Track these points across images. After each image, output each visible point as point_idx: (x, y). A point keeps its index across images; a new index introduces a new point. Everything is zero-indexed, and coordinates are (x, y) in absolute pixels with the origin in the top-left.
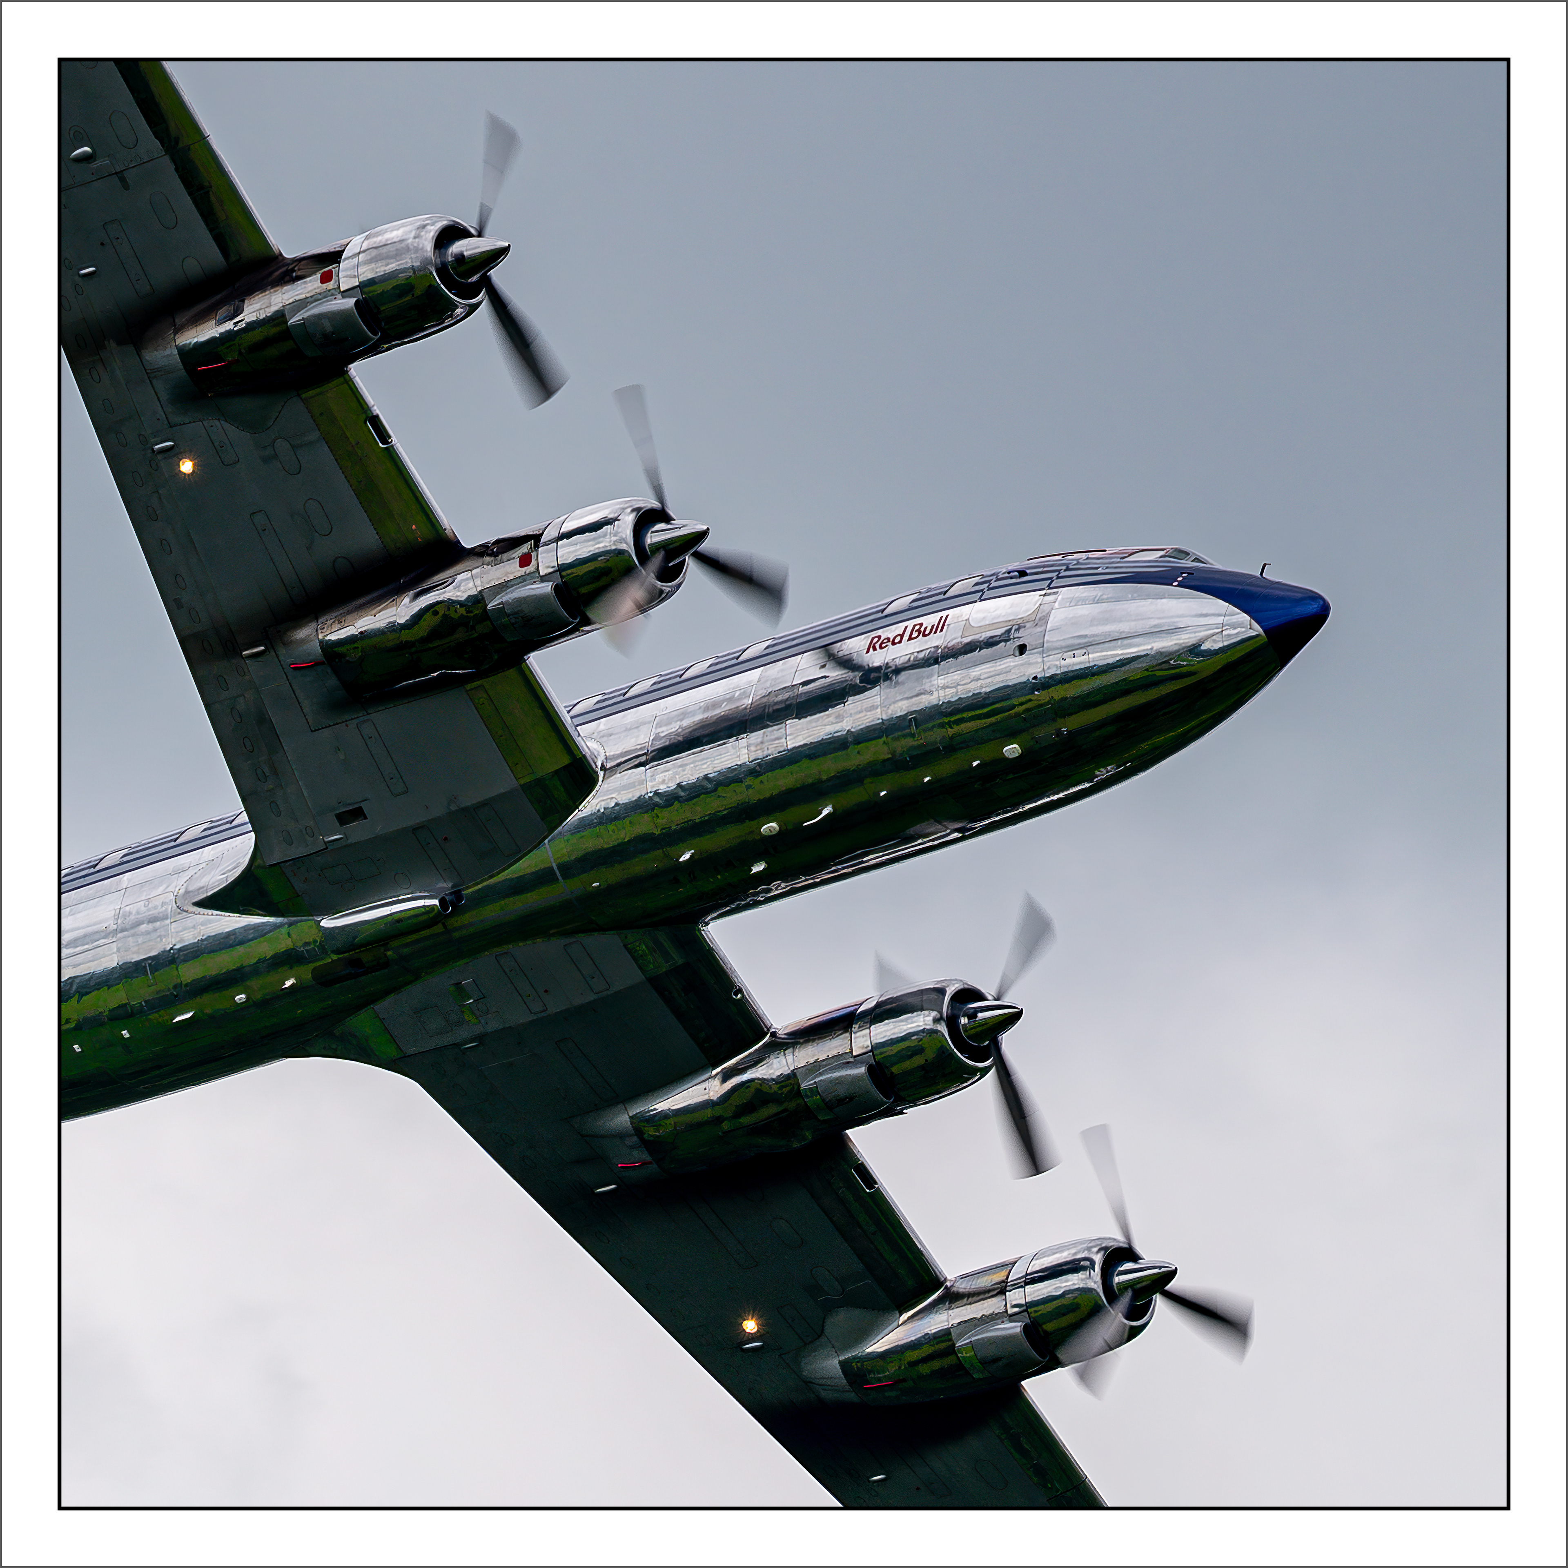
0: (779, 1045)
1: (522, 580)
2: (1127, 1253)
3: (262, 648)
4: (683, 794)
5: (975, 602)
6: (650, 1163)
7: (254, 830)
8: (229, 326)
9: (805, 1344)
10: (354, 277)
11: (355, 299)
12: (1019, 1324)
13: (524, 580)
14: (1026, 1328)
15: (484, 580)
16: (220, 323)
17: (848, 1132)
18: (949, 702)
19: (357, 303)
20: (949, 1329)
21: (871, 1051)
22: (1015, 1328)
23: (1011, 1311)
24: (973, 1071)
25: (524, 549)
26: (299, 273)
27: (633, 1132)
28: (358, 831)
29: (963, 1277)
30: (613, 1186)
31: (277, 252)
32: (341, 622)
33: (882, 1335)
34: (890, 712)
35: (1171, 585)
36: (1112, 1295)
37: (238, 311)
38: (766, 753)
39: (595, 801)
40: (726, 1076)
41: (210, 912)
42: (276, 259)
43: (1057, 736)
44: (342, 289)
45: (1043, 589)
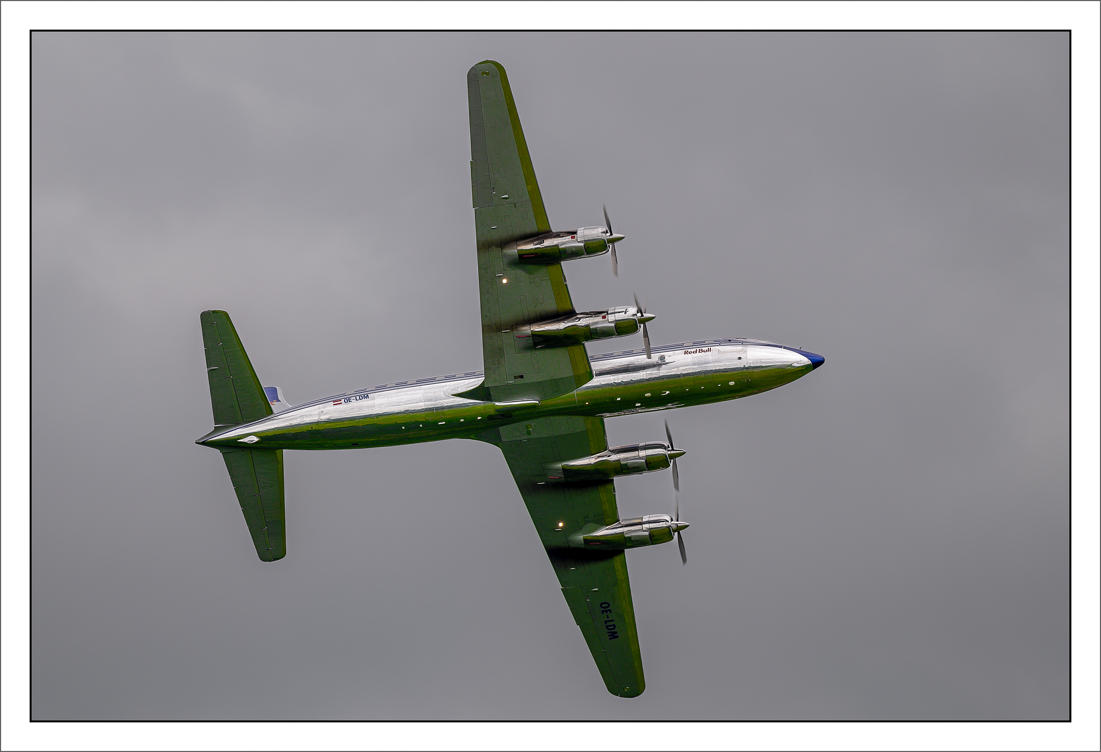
1: (603, 322)
3: (509, 331)
5: (719, 346)
6: (561, 478)
7: (485, 377)
8: (538, 246)
9: (575, 531)
10: (582, 239)
11: (583, 244)
12: (647, 533)
15: (590, 321)
16: (535, 245)
17: (615, 477)
20: (623, 532)
21: (646, 456)
23: (644, 529)
25: (604, 314)
26: (563, 236)
27: (561, 469)
28: (519, 381)
30: (545, 483)
32: (540, 327)
33: (598, 532)
37: (542, 242)
39: (591, 383)
40: (597, 458)
41: (458, 398)
42: (552, 232)
43: (747, 381)
44: (578, 241)
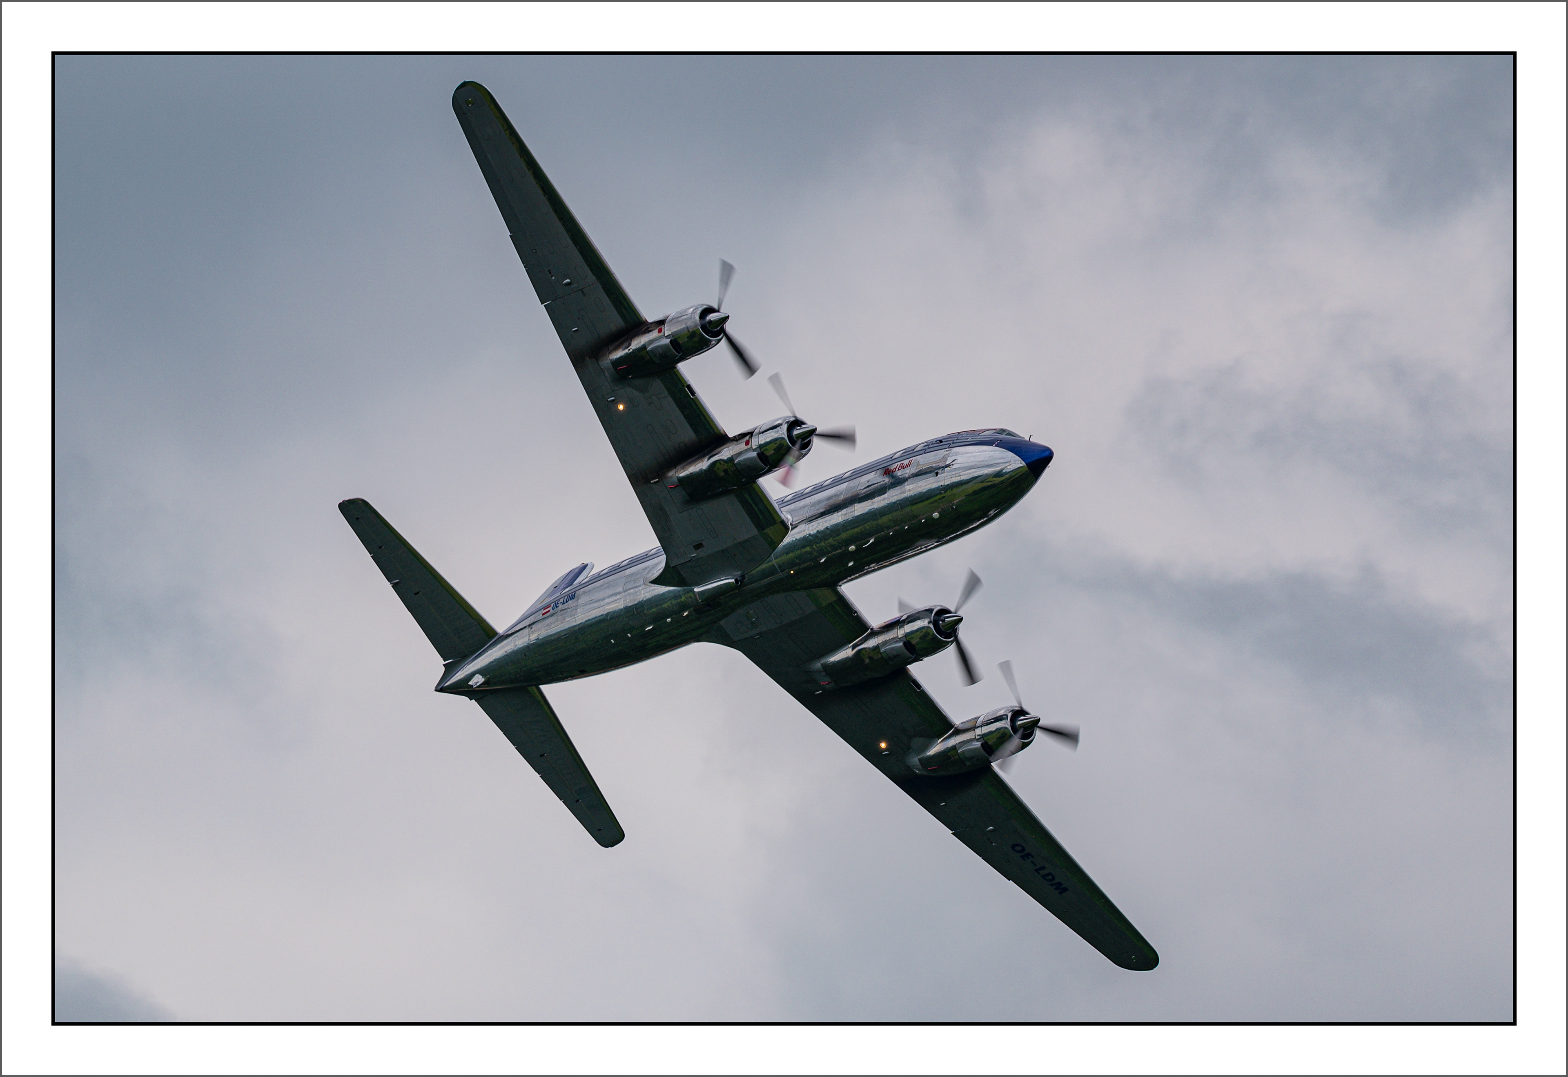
0: (874, 633)
1: (746, 450)
2: (1021, 712)
3: (657, 480)
4: (819, 535)
5: (922, 454)
6: (831, 682)
7: (665, 553)
8: (626, 351)
9: (904, 751)
10: (670, 330)
11: (670, 340)
12: (979, 743)
13: (747, 451)
14: (982, 745)
15: (733, 451)
16: (624, 350)
17: (908, 666)
18: (911, 496)
19: (671, 341)
20: (955, 745)
21: (905, 636)
22: (978, 744)
23: (977, 737)
24: (948, 643)
25: (747, 438)
26: (651, 329)
27: (823, 670)
28: (702, 553)
29: (962, 723)
30: (821, 692)
31: (644, 320)
32: (684, 469)
33: (933, 747)
34: (890, 501)
35: (992, 446)
36: (1015, 729)
37: (630, 345)
38: (848, 518)
39: (788, 539)
40: (854, 647)
41: (655, 585)
42: (645, 323)
44: (666, 335)
45: (946, 448)
